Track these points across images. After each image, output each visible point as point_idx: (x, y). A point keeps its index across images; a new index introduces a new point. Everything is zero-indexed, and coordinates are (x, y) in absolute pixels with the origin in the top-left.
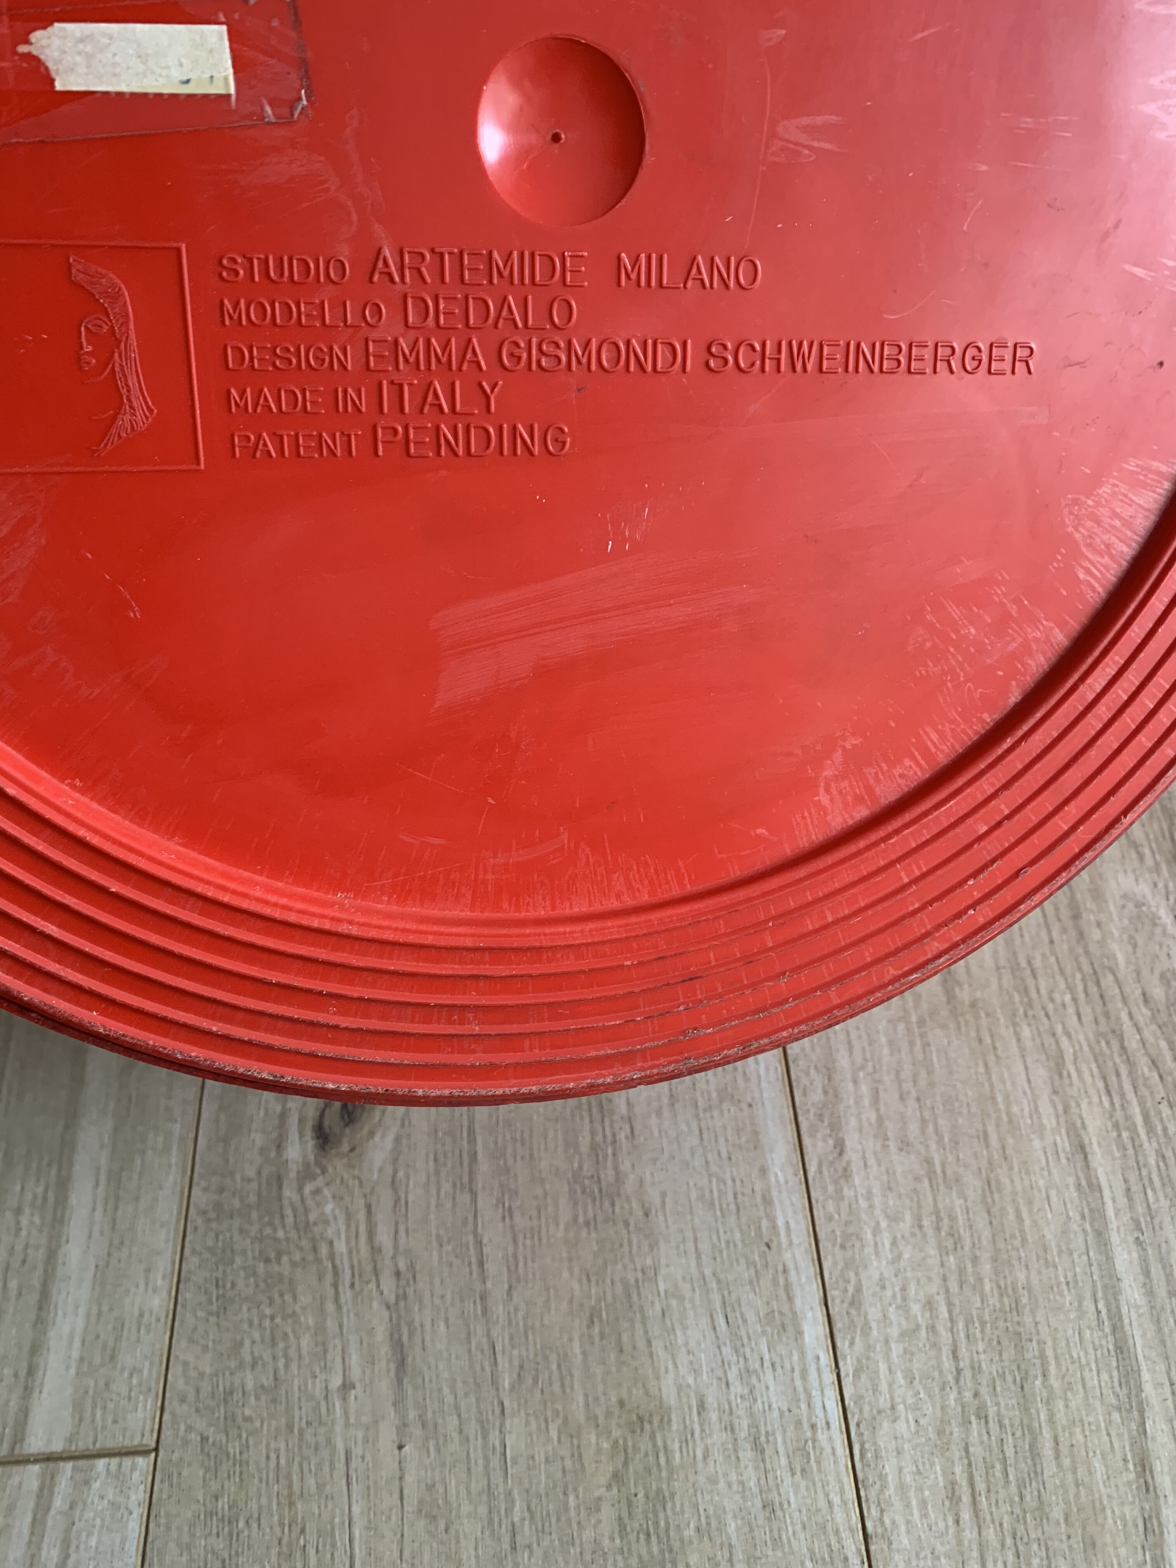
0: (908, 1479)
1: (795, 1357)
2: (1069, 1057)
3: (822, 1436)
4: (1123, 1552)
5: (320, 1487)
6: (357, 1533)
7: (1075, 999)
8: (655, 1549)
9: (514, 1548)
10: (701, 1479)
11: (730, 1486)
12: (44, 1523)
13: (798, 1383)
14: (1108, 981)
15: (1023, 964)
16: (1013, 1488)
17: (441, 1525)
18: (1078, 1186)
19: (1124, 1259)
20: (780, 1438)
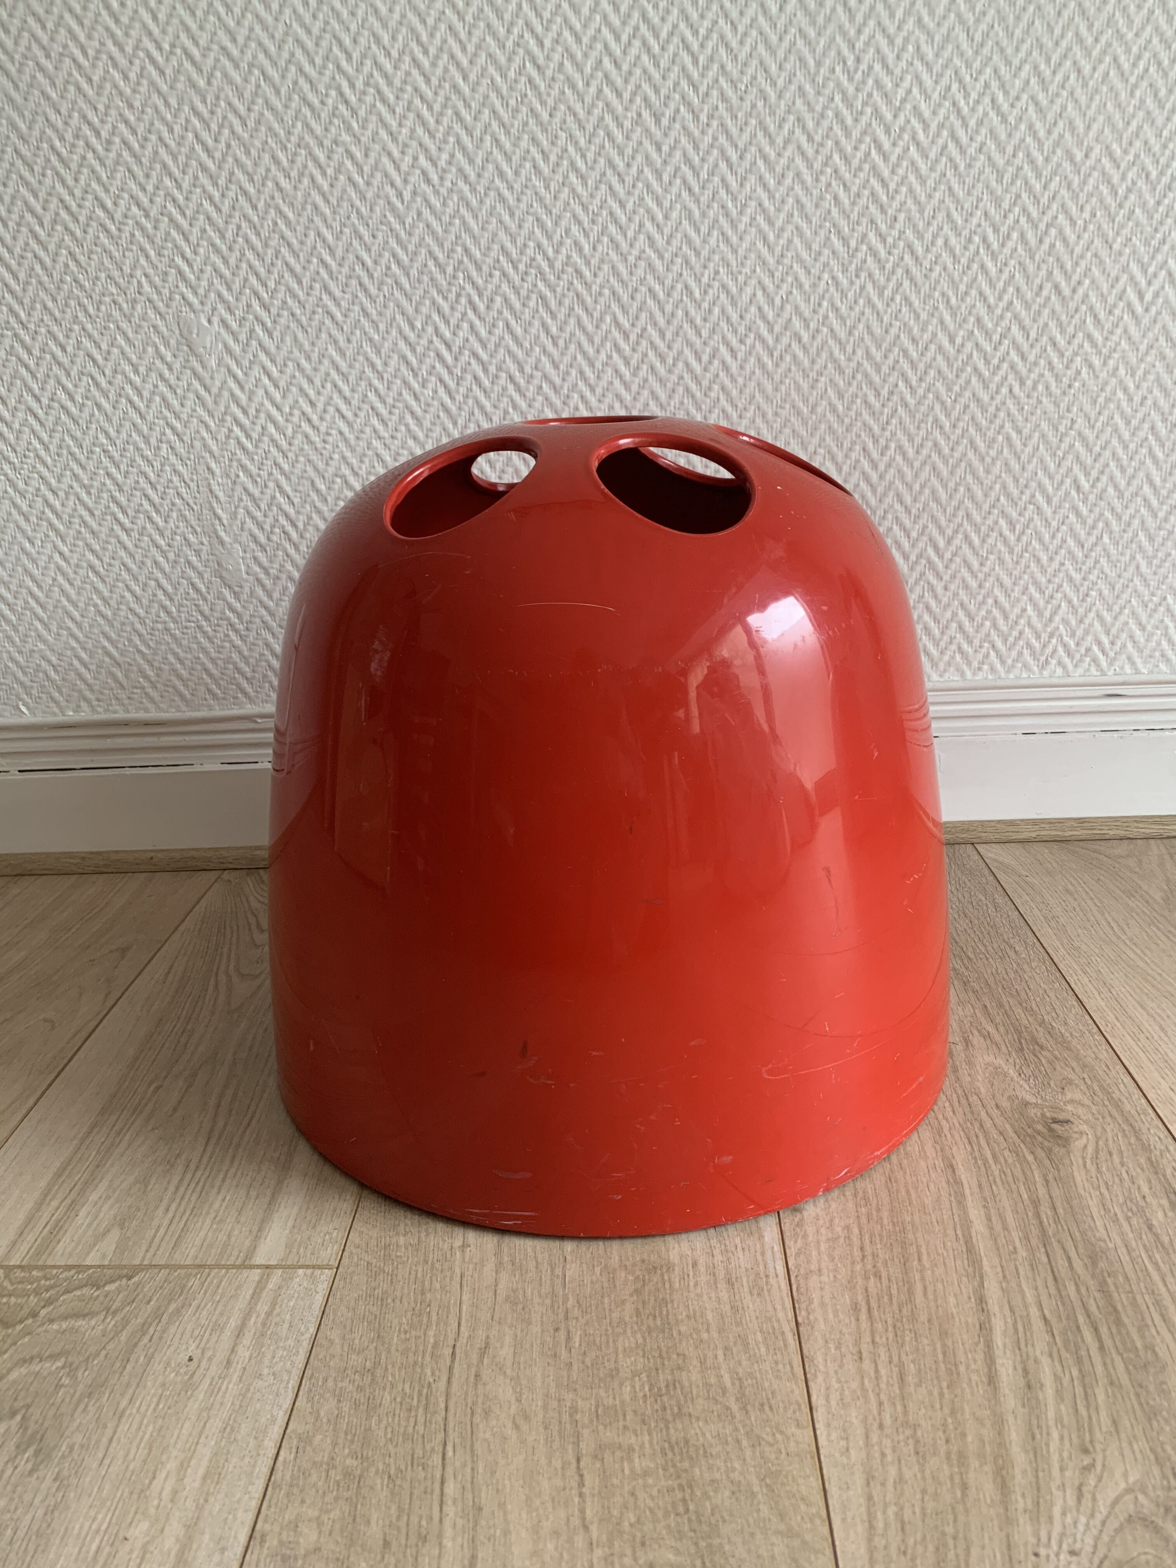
0: (827, 1300)
1: (758, 1246)
3: (772, 1281)
4: (965, 1337)
5: (443, 1288)
6: (464, 1308)
8: (659, 1322)
9: (566, 1318)
10: (692, 1295)
11: (710, 1298)
12: (260, 1294)
13: (759, 1258)
14: (974, 1099)
16: (895, 1307)
17: (520, 1307)
18: (948, 1182)
19: (975, 1214)
20: (745, 1280)
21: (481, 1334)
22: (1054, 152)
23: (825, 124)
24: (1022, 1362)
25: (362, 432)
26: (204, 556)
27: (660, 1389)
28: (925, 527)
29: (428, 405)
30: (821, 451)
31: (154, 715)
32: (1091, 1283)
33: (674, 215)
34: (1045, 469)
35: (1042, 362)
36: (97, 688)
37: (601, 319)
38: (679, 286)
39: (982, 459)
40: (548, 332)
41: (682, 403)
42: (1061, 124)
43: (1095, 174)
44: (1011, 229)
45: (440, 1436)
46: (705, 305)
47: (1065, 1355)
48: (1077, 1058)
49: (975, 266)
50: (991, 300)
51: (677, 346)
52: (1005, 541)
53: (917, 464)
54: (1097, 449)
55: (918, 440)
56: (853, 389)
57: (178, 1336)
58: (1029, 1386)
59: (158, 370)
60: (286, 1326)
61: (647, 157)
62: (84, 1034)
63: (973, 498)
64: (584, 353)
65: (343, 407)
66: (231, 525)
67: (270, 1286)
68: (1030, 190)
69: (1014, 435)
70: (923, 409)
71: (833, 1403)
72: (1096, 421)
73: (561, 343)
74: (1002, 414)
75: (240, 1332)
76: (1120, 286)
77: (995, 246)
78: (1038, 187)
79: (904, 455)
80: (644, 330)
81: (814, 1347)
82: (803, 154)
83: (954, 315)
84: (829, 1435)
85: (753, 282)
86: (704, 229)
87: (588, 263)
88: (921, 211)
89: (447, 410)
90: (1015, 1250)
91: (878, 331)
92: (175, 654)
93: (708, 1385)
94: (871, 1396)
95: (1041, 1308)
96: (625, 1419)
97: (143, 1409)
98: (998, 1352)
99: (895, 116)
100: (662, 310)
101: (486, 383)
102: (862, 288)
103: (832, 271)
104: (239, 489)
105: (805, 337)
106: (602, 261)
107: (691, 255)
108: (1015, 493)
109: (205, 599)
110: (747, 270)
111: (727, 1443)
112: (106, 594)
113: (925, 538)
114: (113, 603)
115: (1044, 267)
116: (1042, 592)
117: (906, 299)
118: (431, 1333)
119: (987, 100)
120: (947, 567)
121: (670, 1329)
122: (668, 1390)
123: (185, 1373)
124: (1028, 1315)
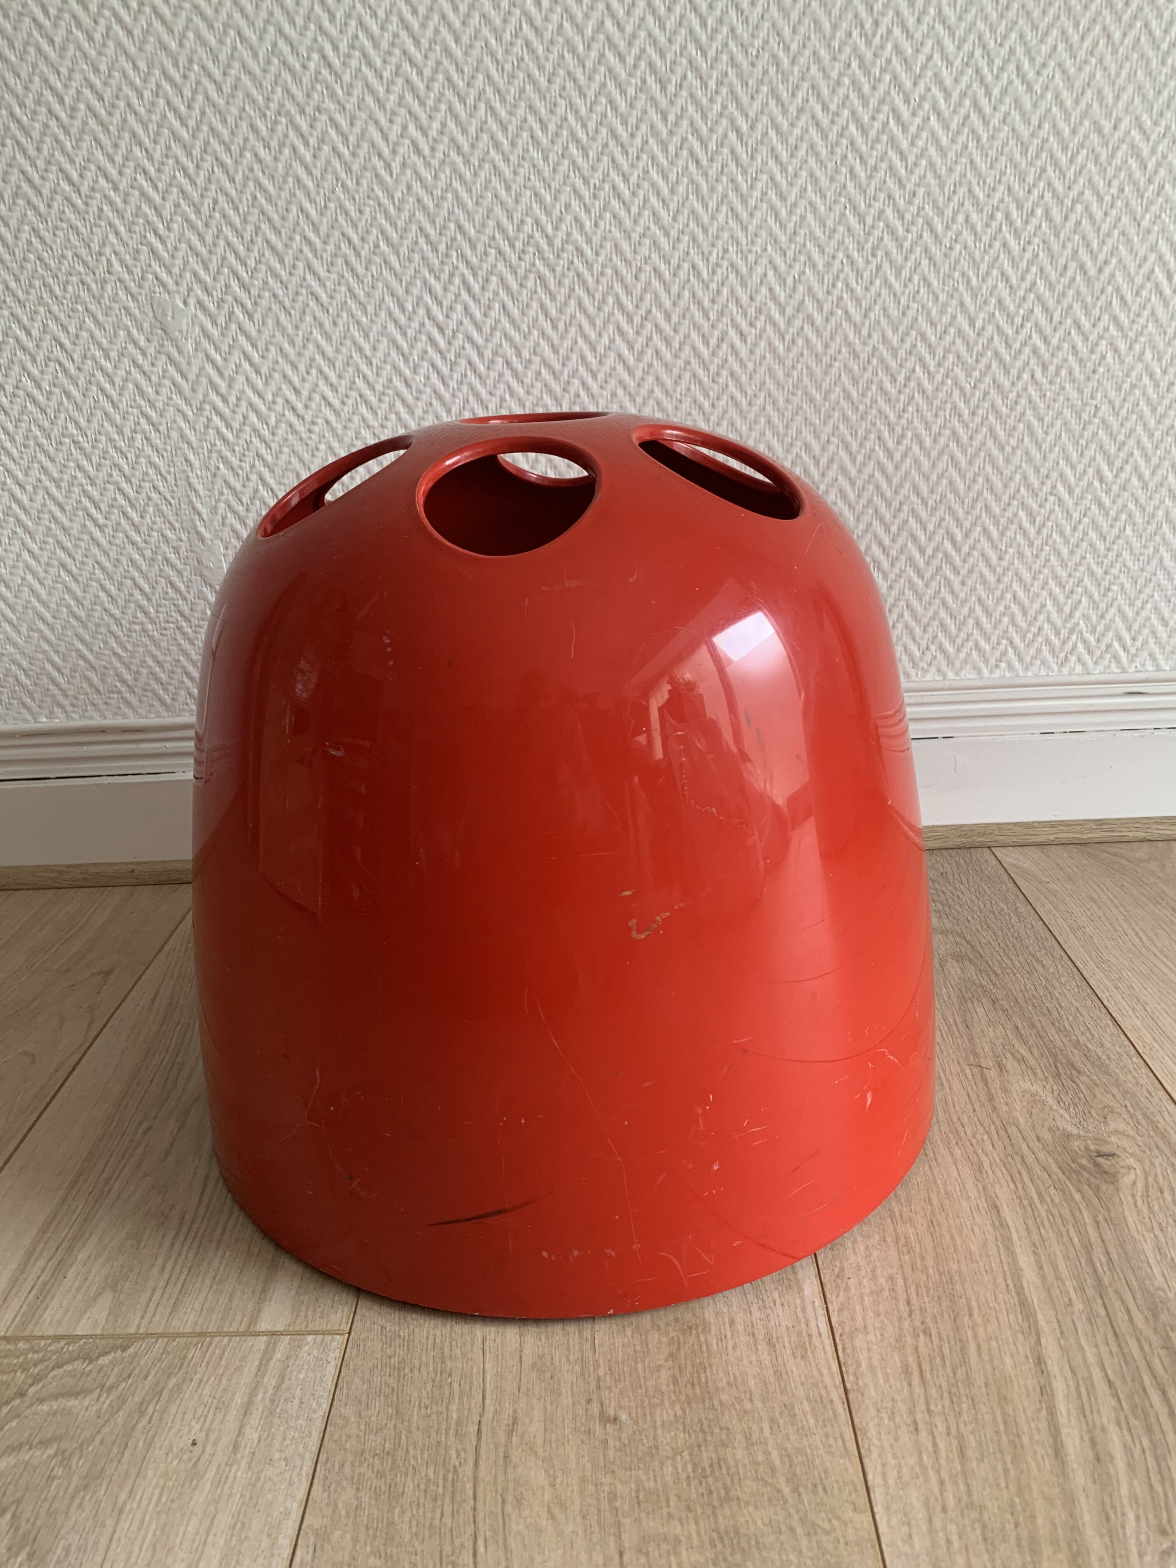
0: (876, 1363)
1: (798, 1301)
2: (986, 1164)
3: (816, 1340)
4: (1026, 1403)
5: (464, 1355)
6: (488, 1377)
7: (990, 1138)
8: (698, 1391)
9: (599, 1388)
10: (731, 1359)
11: (751, 1362)
12: (267, 1365)
13: (800, 1314)
14: (1013, 1130)
15: (955, 1119)
16: (949, 1369)
17: (548, 1375)
18: (993, 1225)
19: (1025, 1260)
20: (786, 1340)
21: (508, 1408)
22: (1081, 124)
23: (841, 91)
24: (1089, 1431)
25: (350, 420)
26: (183, 551)
27: (704, 1469)
28: (942, 520)
29: (419, 392)
30: (835, 440)
31: (132, 721)
32: (1154, 1338)
33: (681, 189)
34: (1068, 459)
35: (1066, 346)
36: (71, 693)
37: (604, 301)
38: (686, 266)
39: (1002, 449)
40: (546, 314)
41: (689, 389)
42: (1089, 93)
43: (1125, 147)
44: (1036, 205)
45: (470, 1529)
46: (713, 286)
47: (1134, 1422)
48: (1117, 1084)
49: (997, 245)
50: (1014, 281)
51: (683, 330)
52: (1025, 534)
53: (934, 454)
54: (1121, 437)
55: (935, 428)
56: (868, 374)
57: (180, 1416)
58: (1098, 1459)
59: (130, 355)
60: (296, 1402)
61: (652, 127)
62: (66, 1069)
63: (992, 490)
64: (585, 337)
65: (329, 394)
66: (211, 521)
67: (278, 1356)
68: (1056, 164)
69: (1035, 423)
70: (941, 395)
71: (891, 1482)
72: (1121, 407)
73: (561, 326)
74: (1023, 401)
75: (246, 1411)
76: (1147, 266)
77: (1019, 223)
78: (1064, 160)
79: (921, 444)
80: (649, 312)
81: (866, 1417)
82: (817, 124)
83: (974, 296)
84: (889, 1521)
85: (764, 261)
86: (712, 204)
87: (589, 241)
88: (942, 186)
89: (440, 398)
90: (1071, 1303)
91: (895, 313)
92: (153, 657)
93: (756, 1464)
94: (931, 1473)
95: (1104, 1370)
96: (668, 1506)
97: (144, 1502)
98: (1063, 1420)
99: (915, 84)
100: (668, 290)
101: (482, 369)
102: (879, 268)
103: (847, 249)
104: (219, 482)
105: (819, 320)
106: (605, 238)
107: (699, 232)
108: (1036, 483)
109: (185, 599)
110: (757, 248)
111: (780, 1532)
112: (79, 594)
113: (942, 531)
114: (86, 603)
115: (1069, 245)
116: (1062, 586)
117: (924, 279)
118: (454, 1407)
119: (1012, 67)
120: (964, 561)
121: (711, 1399)
122: (713, 1471)
123: (189, 1460)
124: (1090, 1377)
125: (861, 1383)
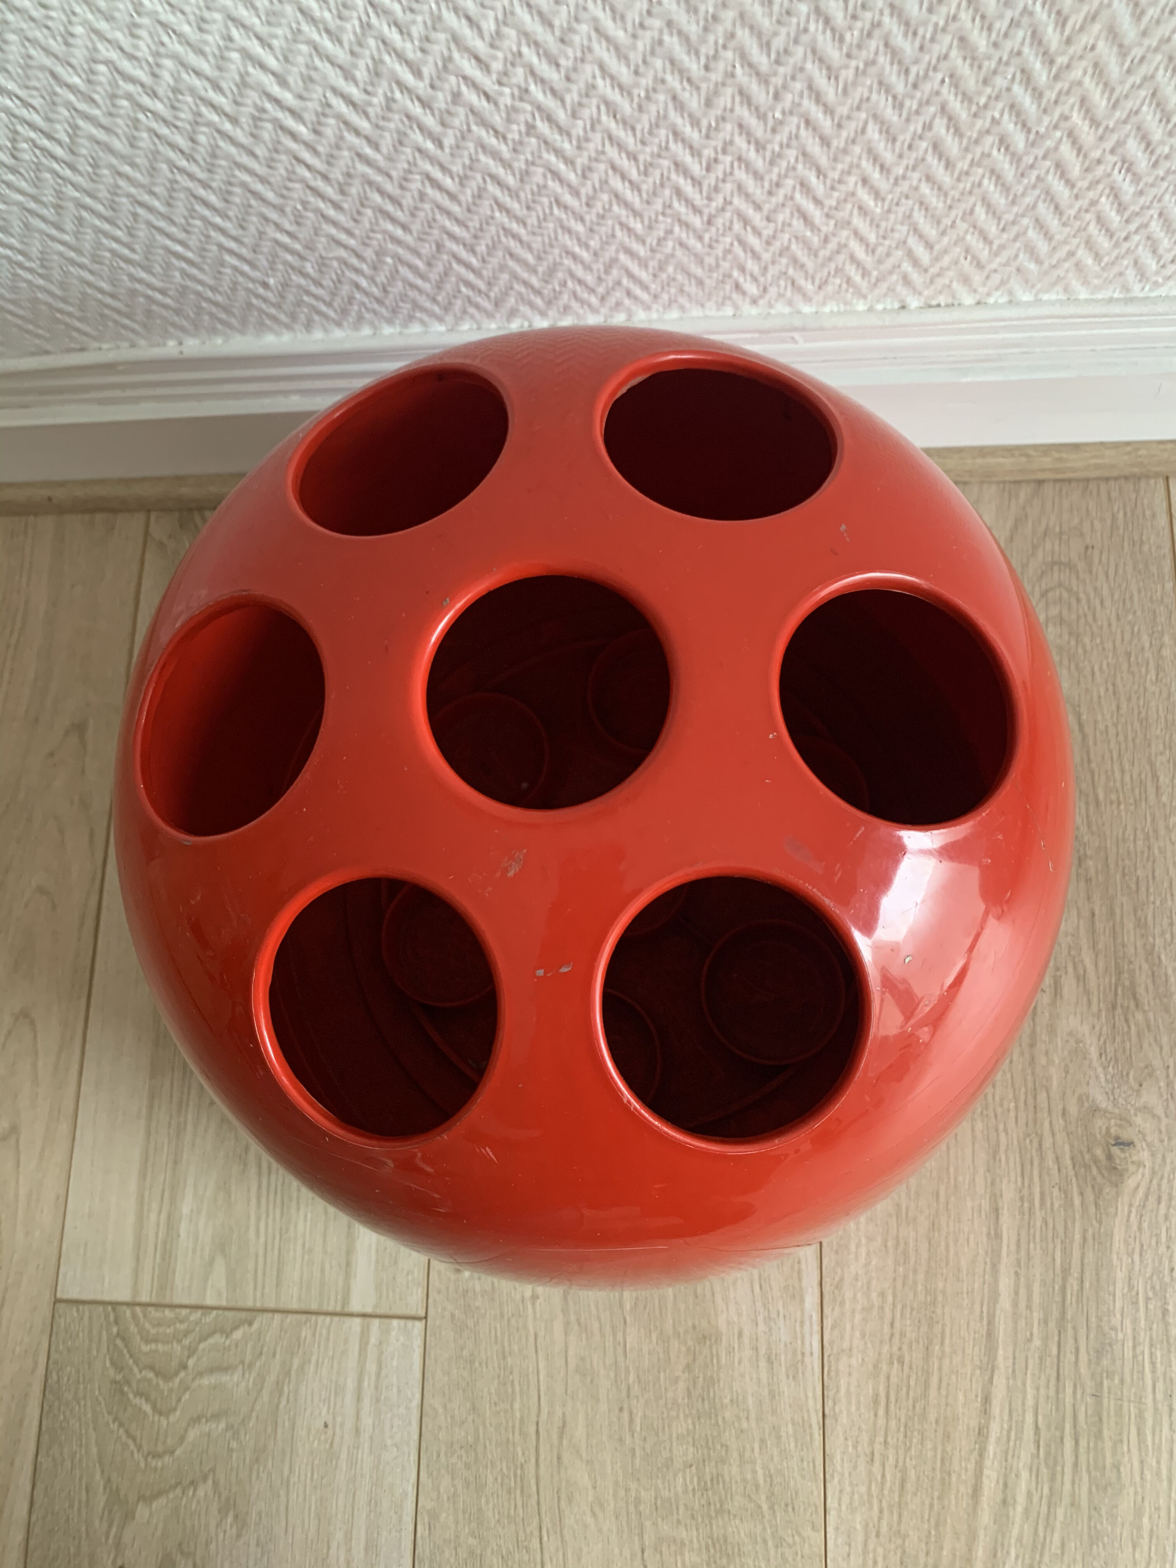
0: (853, 1389)
1: (798, 1314)
2: (1003, 1148)
3: (807, 1359)
4: (964, 1442)
5: (520, 1350)
6: (542, 1378)
7: (1017, 1108)
8: (707, 1406)
9: (628, 1396)
10: (736, 1374)
11: (751, 1379)
12: (366, 1350)
13: (798, 1329)
14: (1042, 1097)
16: (911, 1402)
17: (589, 1379)
18: (989, 1234)
19: (1005, 1283)
20: (783, 1358)
21: (559, 1411)
24: (1005, 1475)
27: (706, 1483)
32: (1088, 1383)
45: (536, 1521)
47: (1044, 1470)
57: (309, 1397)
58: (1004, 1502)
60: (395, 1390)
67: (372, 1340)
71: (844, 1507)
75: (358, 1396)
84: (836, 1540)
90: (1031, 1337)
93: (744, 1480)
94: (875, 1502)
95: (1036, 1415)
96: (678, 1513)
97: (302, 1478)
98: (988, 1463)
111: (756, 1543)
118: (517, 1406)
121: (716, 1415)
122: (712, 1484)
123: (326, 1441)
124: (1023, 1422)
125: (837, 1410)
